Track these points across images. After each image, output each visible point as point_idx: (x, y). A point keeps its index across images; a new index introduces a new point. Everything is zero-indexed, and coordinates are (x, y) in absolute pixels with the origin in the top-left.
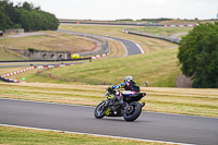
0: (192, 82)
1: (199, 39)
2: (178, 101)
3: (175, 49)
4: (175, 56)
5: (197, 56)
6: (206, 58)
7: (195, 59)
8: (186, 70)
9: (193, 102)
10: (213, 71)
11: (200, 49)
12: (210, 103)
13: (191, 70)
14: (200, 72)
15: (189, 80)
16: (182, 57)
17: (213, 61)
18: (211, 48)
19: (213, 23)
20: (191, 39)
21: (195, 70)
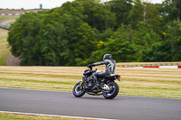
0: (19, 61)
1: (24, 25)
2: (8, 77)
3: (5, 34)
4: (5, 39)
5: (23, 40)
6: (31, 41)
7: (22, 42)
8: (14, 51)
9: (21, 78)
10: (37, 52)
11: (26, 34)
12: (34, 78)
13: (19, 51)
14: (26, 53)
15: (17, 60)
16: (11, 40)
17: (37, 43)
18: (35, 33)
19: (36, 12)
20: (18, 26)
21: (22, 51)
